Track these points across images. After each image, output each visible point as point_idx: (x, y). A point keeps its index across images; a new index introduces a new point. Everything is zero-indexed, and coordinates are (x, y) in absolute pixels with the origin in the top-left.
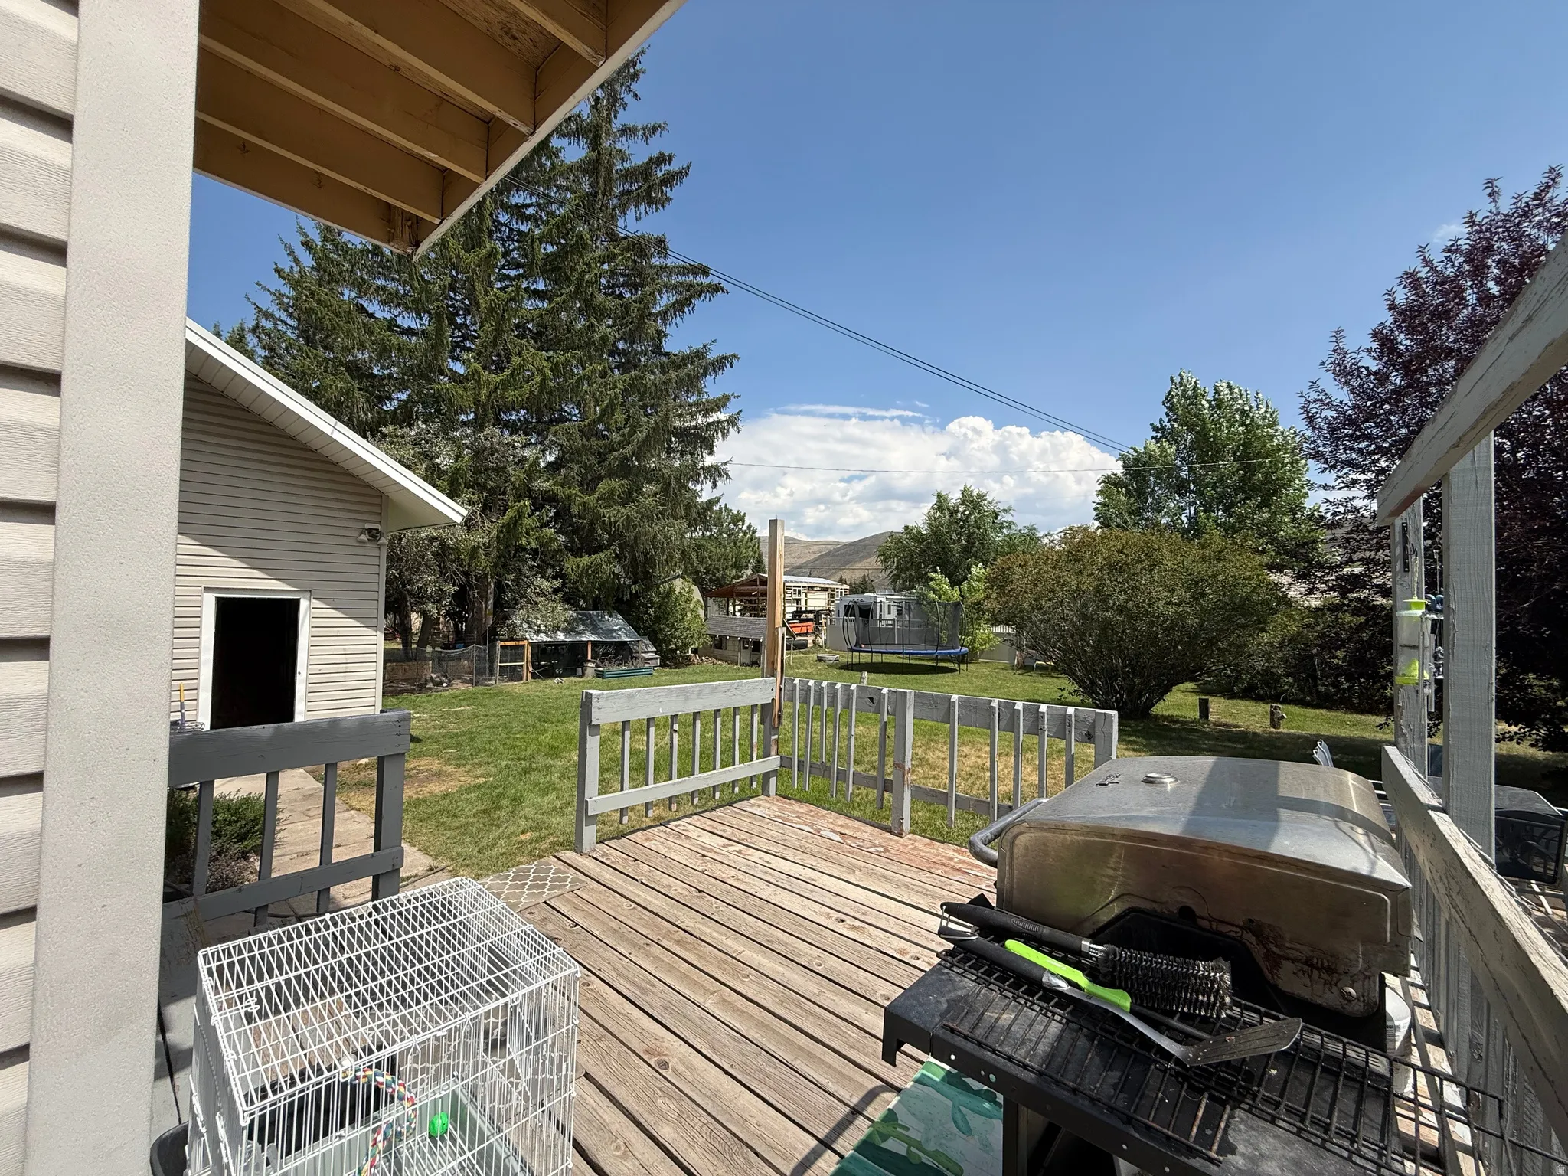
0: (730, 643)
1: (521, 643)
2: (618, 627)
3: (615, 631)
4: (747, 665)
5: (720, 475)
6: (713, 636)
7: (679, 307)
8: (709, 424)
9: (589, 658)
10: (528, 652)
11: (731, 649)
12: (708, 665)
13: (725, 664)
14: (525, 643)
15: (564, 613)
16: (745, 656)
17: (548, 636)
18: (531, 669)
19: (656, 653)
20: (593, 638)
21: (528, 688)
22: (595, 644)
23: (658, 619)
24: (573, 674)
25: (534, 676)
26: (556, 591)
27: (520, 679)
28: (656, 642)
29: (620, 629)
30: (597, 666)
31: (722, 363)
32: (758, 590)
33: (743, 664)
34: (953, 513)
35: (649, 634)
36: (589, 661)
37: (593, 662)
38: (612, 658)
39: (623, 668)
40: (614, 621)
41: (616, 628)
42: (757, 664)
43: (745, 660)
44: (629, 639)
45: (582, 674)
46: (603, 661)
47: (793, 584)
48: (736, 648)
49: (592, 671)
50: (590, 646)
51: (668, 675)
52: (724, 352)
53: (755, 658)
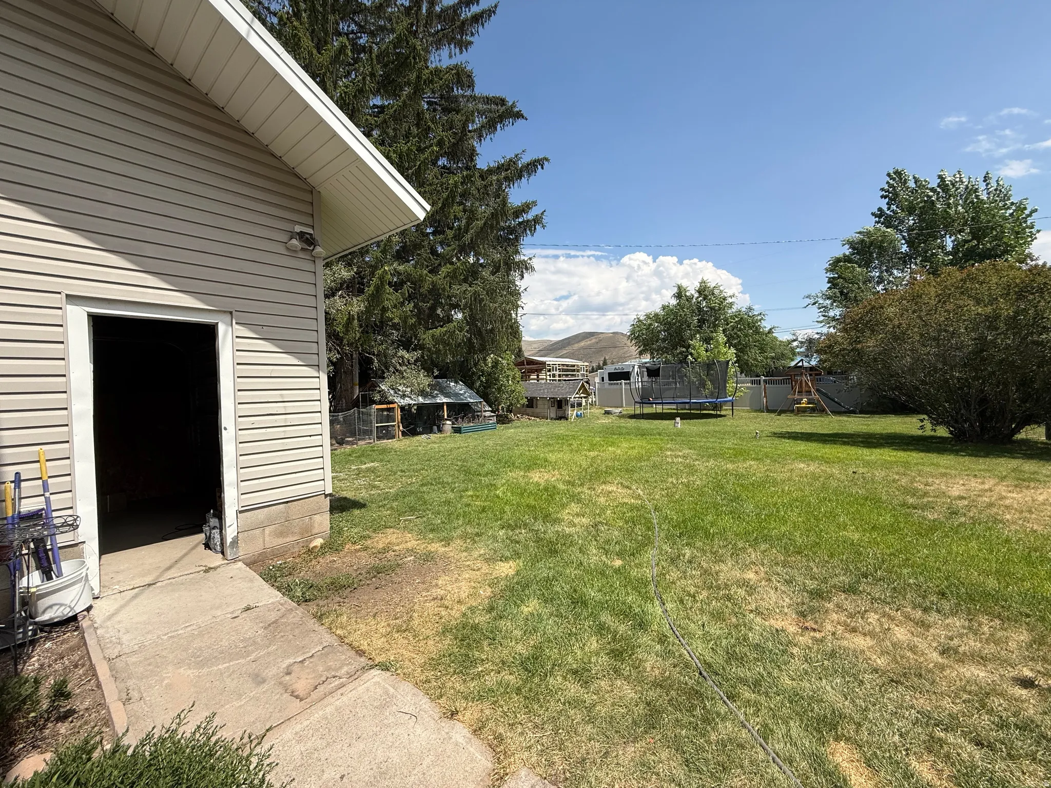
0: (539, 403)
1: (391, 406)
2: (462, 392)
3: (461, 394)
4: (555, 419)
5: (527, 269)
6: (527, 397)
7: (491, 126)
8: (520, 223)
9: (446, 417)
10: (398, 414)
11: (541, 408)
12: (525, 419)
13: (538, 420)
14: (395, 405)
15: (424, 380)
16: (553, 412)
17: (412, 399)
18: (401, 428)
19: (491, 411)
20: (445, 400)
21: (400, 443)
22: (448, 405)
24: (431, 431)
25: (404, 434)
26: (416, 361)
27: (393, 437)
28: (490, 403)
29: (465, 393)
30: (453, 423)
31: (533, 166)
32: (525, 368)
33: (551, 419)
34: (689, 299)
35: (485, 396)
36: (446, 420)
37: (450, 420)
38: (464, 416)
39: (472, 424)
40: (459, 387)
41: (461, 392)
42: (563, 417)
43: (553, 415)
44: (472, 401)
45: (440, 430)
46: (457, 419)
47: (551, 363)
48: (546, 406)
49: (450, 427)
50: (445, 407)
51: (509, 428)
52: (535, 157)
53: (560, 413)
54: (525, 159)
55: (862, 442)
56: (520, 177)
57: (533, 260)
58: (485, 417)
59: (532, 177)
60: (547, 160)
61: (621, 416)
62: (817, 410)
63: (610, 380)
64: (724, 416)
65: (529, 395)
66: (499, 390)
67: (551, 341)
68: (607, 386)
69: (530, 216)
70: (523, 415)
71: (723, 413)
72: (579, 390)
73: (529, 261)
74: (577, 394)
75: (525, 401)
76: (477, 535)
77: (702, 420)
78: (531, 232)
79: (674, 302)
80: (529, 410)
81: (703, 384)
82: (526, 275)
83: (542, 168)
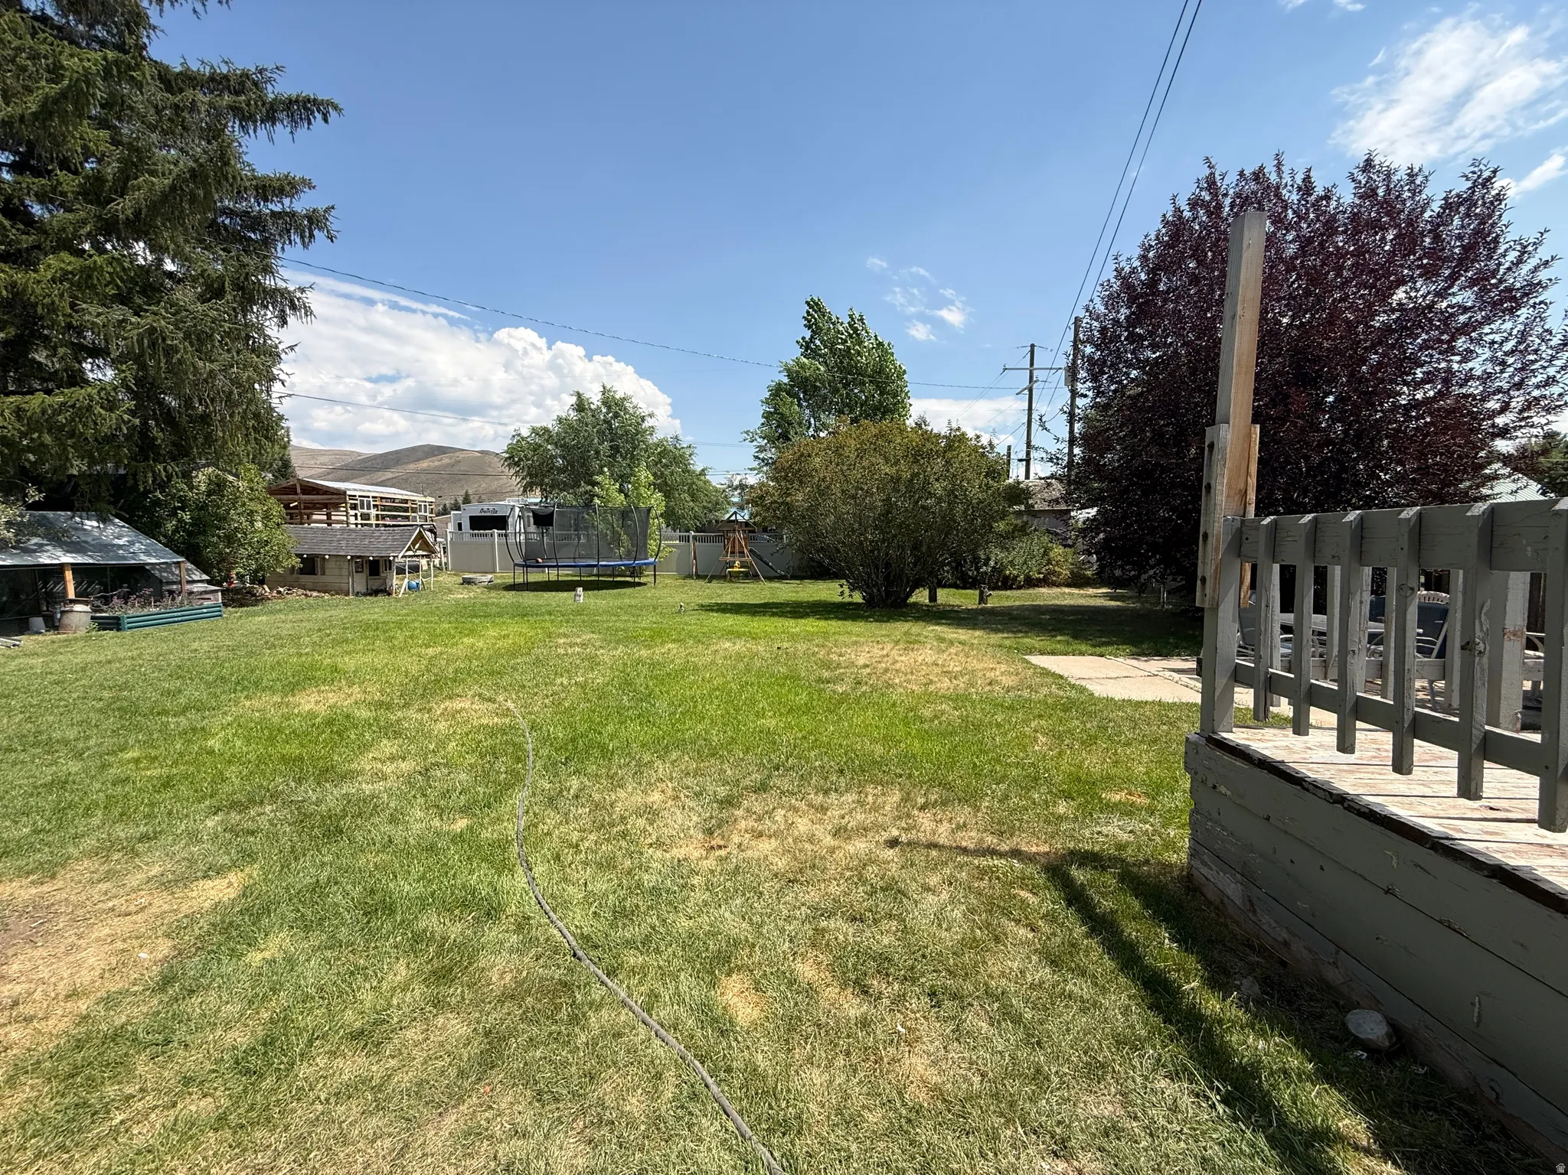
0: (330, 566)
2: (124, 540)
3: (120, 547)
4: (365, 595)
6: (298, 556)
9: (71, 595)
11: (334, 574)
12: (296, 596)
13: (327, 596)
16: (360, 582)
19: (209, 582)
20: (67, 559)
22: (76, 568)
23: (200, 526)
24: (24, 630)
28: (203, 565)
29: (132, 543)
30: (96, 609)
33: (357, 594)
34: (595, 413)
35: (193, 553)
36: (72, 601)
37: (86, 603)
38: (130, 593)
39: (153, 610)
40: (111, 530)
41: (121, 542)
42: (385, 591)
43: (362, 588)
44: (153, 561)
45: (53, 625)
46: (107, 601)
47: (358, 494)
48: (345, 572)
49: (87, 618)
50: (69, 575)
51: (255, 614)
52: (308, 91)
53: (375, 584)
54: (281, 88)
55: (790, 612)
56: (271, 118)
57: (308, 293)
58: (191, 593)
59: (302, 131)
60: (336, 108)
61: (491, 587)
62: (750, 576)
63: (472, 528)
64: (645, 584)
65: (306, 551)
66: (230, 539)
67: (360, 454)
68: (467, 538)
69: (301, 204)
70: (291, 587)
71: (643, 580)
72: (414, 544)
73: (298, 294)
74: (409, 549)
75: (296, 562)
76: (144, 838)
77: (615, 591)
78: (302, 237)
79: (573, 415)
80: (306, 579)
81: (616, 540)
82: (291, 320)
83: (326, 120)
